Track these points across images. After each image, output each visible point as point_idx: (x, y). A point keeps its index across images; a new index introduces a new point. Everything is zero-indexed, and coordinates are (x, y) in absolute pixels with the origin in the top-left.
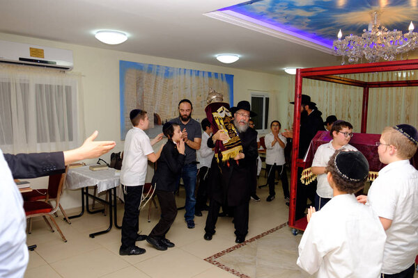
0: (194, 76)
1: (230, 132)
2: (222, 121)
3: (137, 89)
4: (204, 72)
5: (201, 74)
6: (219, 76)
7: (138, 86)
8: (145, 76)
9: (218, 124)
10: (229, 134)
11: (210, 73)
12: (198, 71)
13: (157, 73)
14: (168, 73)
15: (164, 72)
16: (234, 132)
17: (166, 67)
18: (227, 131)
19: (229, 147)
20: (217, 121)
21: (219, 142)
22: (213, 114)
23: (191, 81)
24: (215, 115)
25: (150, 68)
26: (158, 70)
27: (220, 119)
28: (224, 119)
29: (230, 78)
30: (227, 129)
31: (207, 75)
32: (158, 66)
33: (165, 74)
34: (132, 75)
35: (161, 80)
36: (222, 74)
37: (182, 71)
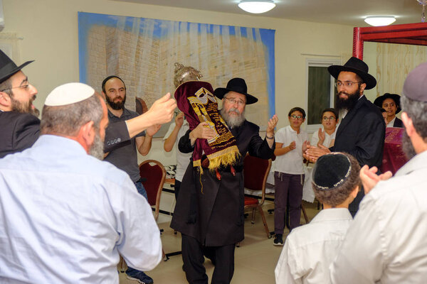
0: (204, 34)
1: (219, 126)
2: (204, 110)
3: (108, 58)
4: (221, 26)
5: (216, 31)
6: (249, 32)
7: (109, 53)
8: (121, 37)
9: (199, 114)
10: (217, 129)
11: (232, 29)
12: (212, 26)
13: (141, 31)
14: (159, 31)
15: (152, 28)
16: (224, 126)
17: (156, 20)
18: (212, 125)
19: (218, 147)
20: (196, 110)
21: (201, 141)
22: (189, 98)
23: (199, 43)
24: (192, 100)
25: (129, 23)
26: (142, 26)
27: (200, 107)
28: (207, 106)
29: (268, 36)
30: (213, 121)
31: (226, 31)
32: (142, 19)
33: (154, 32)
34: (98, 36)
35: (148, 42)
36: (253, 29)
37: (184, 27)
